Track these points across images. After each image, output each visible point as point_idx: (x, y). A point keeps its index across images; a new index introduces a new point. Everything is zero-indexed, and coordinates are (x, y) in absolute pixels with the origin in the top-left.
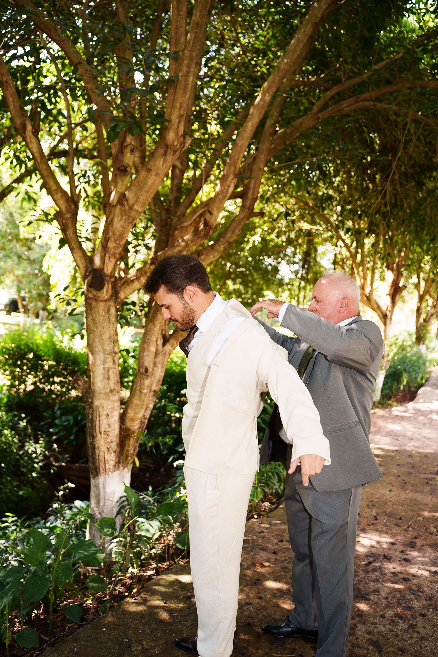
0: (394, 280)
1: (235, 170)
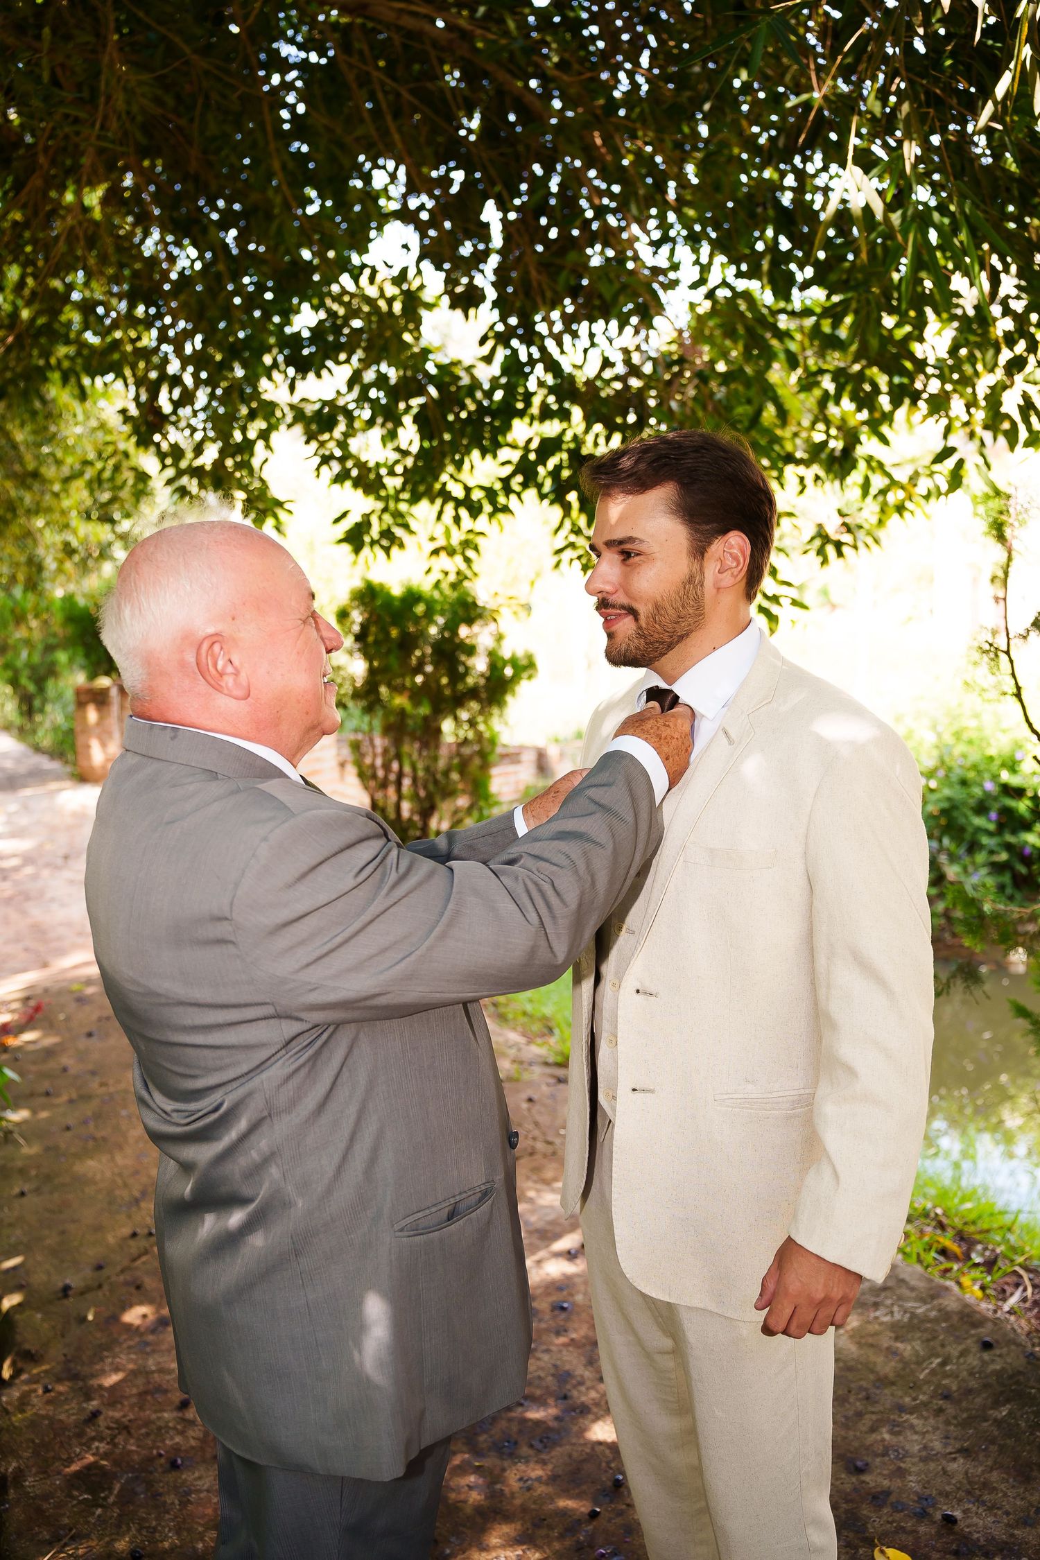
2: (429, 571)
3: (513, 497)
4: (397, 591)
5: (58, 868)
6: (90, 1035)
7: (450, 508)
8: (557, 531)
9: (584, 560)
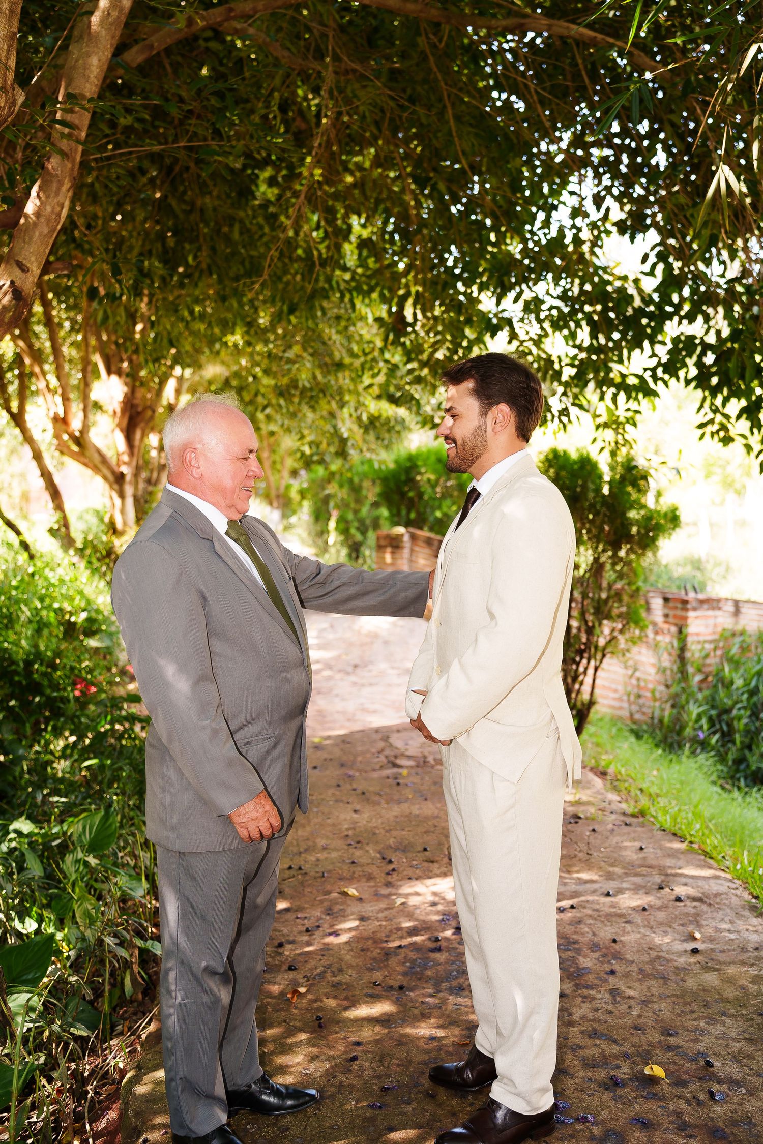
0: (126, 394)
1: (72, 169)
2: (594, 440)
3: (660, 383)
4: (574, 456)
5: (348, 673)
6: (315, 768)
7: (610, 392)
8: (699, 410)
9: (722, 434)
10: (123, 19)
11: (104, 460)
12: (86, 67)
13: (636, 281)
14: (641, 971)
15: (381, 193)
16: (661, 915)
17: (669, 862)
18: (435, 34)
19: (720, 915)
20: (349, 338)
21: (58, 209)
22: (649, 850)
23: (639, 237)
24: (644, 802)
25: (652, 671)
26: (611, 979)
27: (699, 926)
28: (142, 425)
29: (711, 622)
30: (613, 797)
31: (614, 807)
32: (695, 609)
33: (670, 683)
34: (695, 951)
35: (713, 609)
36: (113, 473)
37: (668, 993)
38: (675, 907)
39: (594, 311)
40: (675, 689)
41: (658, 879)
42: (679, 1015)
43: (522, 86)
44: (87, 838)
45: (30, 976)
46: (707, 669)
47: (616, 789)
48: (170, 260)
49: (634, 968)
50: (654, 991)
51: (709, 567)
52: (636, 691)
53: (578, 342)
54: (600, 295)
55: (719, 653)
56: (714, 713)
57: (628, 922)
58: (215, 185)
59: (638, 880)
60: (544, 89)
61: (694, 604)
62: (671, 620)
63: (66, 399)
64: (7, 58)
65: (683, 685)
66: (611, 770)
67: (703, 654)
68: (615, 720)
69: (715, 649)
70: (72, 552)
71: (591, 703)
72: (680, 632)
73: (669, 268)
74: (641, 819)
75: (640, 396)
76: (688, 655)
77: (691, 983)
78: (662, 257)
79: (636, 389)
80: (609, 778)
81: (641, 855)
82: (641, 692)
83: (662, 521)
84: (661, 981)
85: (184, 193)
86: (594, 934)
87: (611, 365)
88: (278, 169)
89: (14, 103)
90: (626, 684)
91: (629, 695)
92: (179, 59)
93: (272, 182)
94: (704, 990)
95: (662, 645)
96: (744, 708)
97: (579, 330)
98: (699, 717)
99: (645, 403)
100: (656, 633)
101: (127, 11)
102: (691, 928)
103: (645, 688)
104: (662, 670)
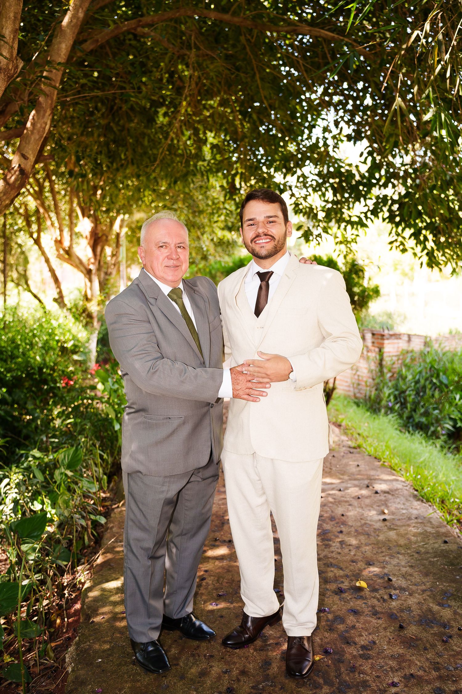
2: (335, 250)
3: (369, 220)
7: (343, 225)
8: (390, 234)
9: (401, 247)
10: (79, 23)
11: (81, 262)
12: (59, 49)
13: (357, 166)
14: (356, 531)
15: (222, 120)
16: (367, 501)
17: (372, 473)
18: (249, 35)
19: (398, 500)
20: (207, 198)
21: (44, 125)
22: (362, 467)
23: (358, 143)
24: (360, 441)
25: (366, 371)
26: (340, 535)
27: (387, 507)
28: (101, 244)
29: (396, 346)
30: (344, 438)
31: (345, 443)
32: (388, 339)
33: (375, 377)
34: (384, 520)
35: (397, 339)
36: (86, 269)
37: (370, 542)
38: (375, 497)
39: (335, 182)
40: (377, 381)
41: (366, 482)
42: (375, 554)
43: (296, 62)
44: (66, 462)
45: (35, 534)
46: (394, 370)
47: (346, 434)
48: (112, 157)
49: (353, 529)
50: (363, 541)
51: (395, 317)
52: (357, 382)
53: (326, 199)
54: (338, 174)
55: (400, 362)
56: (397, 393)
57: (350, 505)
58: (135, 117)
59: (356, 482)
60: (307, 63)
61: (387, 336)
62: (376, 345)
63: (61, 230)
64: (13, 43)
65: (381, 379)
66: (344, 424)
67: (392, 362)
68: (346, 397)
69: (398, 360)
70: (65, 310)
71: (334, 389)
72: (380, 351)
73: (374, 159)
74: (358, 450)
75: (359, 226)
76: (384, 363)
77: (381, 537)
78: (370, 153)
79: (357, 223)
80: (342, 428)
81: (358, 469)
82: (361, 383)
83: (371, 293)
84: (367, 536)
85: (119, 120)
86: (332, 512)
87: (343, 210)
88: (168, 108)
89: (17, 67)
90: (352, 378)
91: (353, 384)
92: (116, 50)
93: (165, 115)
94: (389, 541)
95: (371, 358)
96: (412, 390)
97: (327, 193)
98: (389, 395)
99: (361, 230)
100: (368, 352)
101: (81, 19)
102: (382, 508)
103: (362, 381)
104: (371, 371)
